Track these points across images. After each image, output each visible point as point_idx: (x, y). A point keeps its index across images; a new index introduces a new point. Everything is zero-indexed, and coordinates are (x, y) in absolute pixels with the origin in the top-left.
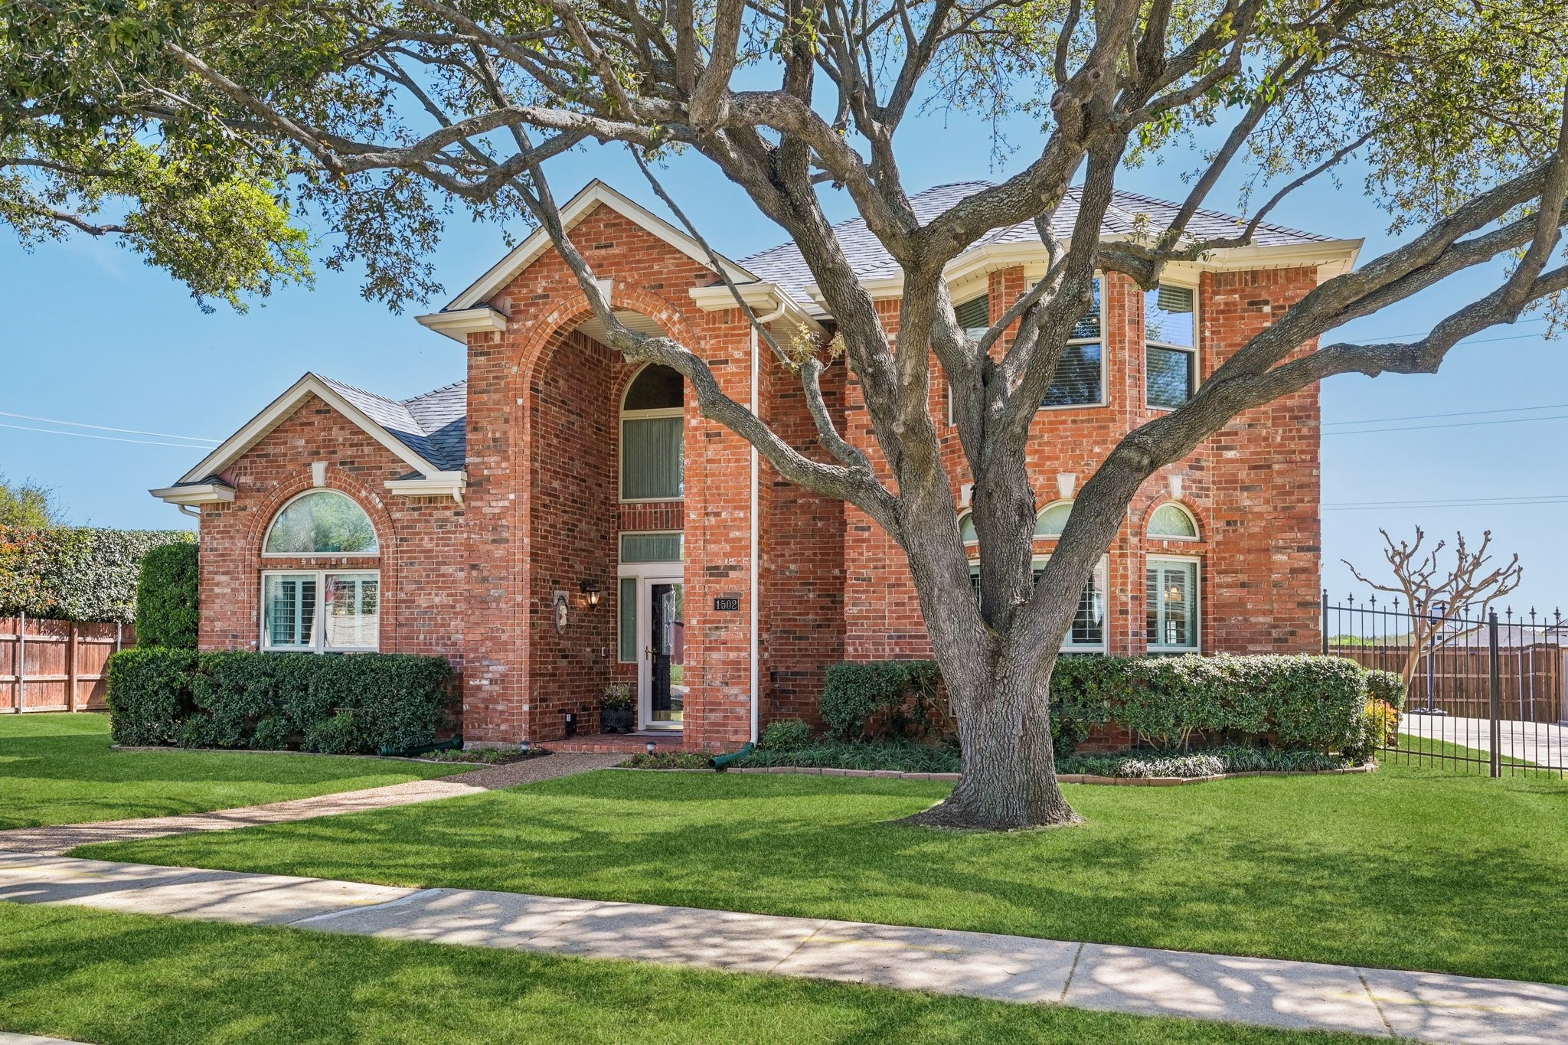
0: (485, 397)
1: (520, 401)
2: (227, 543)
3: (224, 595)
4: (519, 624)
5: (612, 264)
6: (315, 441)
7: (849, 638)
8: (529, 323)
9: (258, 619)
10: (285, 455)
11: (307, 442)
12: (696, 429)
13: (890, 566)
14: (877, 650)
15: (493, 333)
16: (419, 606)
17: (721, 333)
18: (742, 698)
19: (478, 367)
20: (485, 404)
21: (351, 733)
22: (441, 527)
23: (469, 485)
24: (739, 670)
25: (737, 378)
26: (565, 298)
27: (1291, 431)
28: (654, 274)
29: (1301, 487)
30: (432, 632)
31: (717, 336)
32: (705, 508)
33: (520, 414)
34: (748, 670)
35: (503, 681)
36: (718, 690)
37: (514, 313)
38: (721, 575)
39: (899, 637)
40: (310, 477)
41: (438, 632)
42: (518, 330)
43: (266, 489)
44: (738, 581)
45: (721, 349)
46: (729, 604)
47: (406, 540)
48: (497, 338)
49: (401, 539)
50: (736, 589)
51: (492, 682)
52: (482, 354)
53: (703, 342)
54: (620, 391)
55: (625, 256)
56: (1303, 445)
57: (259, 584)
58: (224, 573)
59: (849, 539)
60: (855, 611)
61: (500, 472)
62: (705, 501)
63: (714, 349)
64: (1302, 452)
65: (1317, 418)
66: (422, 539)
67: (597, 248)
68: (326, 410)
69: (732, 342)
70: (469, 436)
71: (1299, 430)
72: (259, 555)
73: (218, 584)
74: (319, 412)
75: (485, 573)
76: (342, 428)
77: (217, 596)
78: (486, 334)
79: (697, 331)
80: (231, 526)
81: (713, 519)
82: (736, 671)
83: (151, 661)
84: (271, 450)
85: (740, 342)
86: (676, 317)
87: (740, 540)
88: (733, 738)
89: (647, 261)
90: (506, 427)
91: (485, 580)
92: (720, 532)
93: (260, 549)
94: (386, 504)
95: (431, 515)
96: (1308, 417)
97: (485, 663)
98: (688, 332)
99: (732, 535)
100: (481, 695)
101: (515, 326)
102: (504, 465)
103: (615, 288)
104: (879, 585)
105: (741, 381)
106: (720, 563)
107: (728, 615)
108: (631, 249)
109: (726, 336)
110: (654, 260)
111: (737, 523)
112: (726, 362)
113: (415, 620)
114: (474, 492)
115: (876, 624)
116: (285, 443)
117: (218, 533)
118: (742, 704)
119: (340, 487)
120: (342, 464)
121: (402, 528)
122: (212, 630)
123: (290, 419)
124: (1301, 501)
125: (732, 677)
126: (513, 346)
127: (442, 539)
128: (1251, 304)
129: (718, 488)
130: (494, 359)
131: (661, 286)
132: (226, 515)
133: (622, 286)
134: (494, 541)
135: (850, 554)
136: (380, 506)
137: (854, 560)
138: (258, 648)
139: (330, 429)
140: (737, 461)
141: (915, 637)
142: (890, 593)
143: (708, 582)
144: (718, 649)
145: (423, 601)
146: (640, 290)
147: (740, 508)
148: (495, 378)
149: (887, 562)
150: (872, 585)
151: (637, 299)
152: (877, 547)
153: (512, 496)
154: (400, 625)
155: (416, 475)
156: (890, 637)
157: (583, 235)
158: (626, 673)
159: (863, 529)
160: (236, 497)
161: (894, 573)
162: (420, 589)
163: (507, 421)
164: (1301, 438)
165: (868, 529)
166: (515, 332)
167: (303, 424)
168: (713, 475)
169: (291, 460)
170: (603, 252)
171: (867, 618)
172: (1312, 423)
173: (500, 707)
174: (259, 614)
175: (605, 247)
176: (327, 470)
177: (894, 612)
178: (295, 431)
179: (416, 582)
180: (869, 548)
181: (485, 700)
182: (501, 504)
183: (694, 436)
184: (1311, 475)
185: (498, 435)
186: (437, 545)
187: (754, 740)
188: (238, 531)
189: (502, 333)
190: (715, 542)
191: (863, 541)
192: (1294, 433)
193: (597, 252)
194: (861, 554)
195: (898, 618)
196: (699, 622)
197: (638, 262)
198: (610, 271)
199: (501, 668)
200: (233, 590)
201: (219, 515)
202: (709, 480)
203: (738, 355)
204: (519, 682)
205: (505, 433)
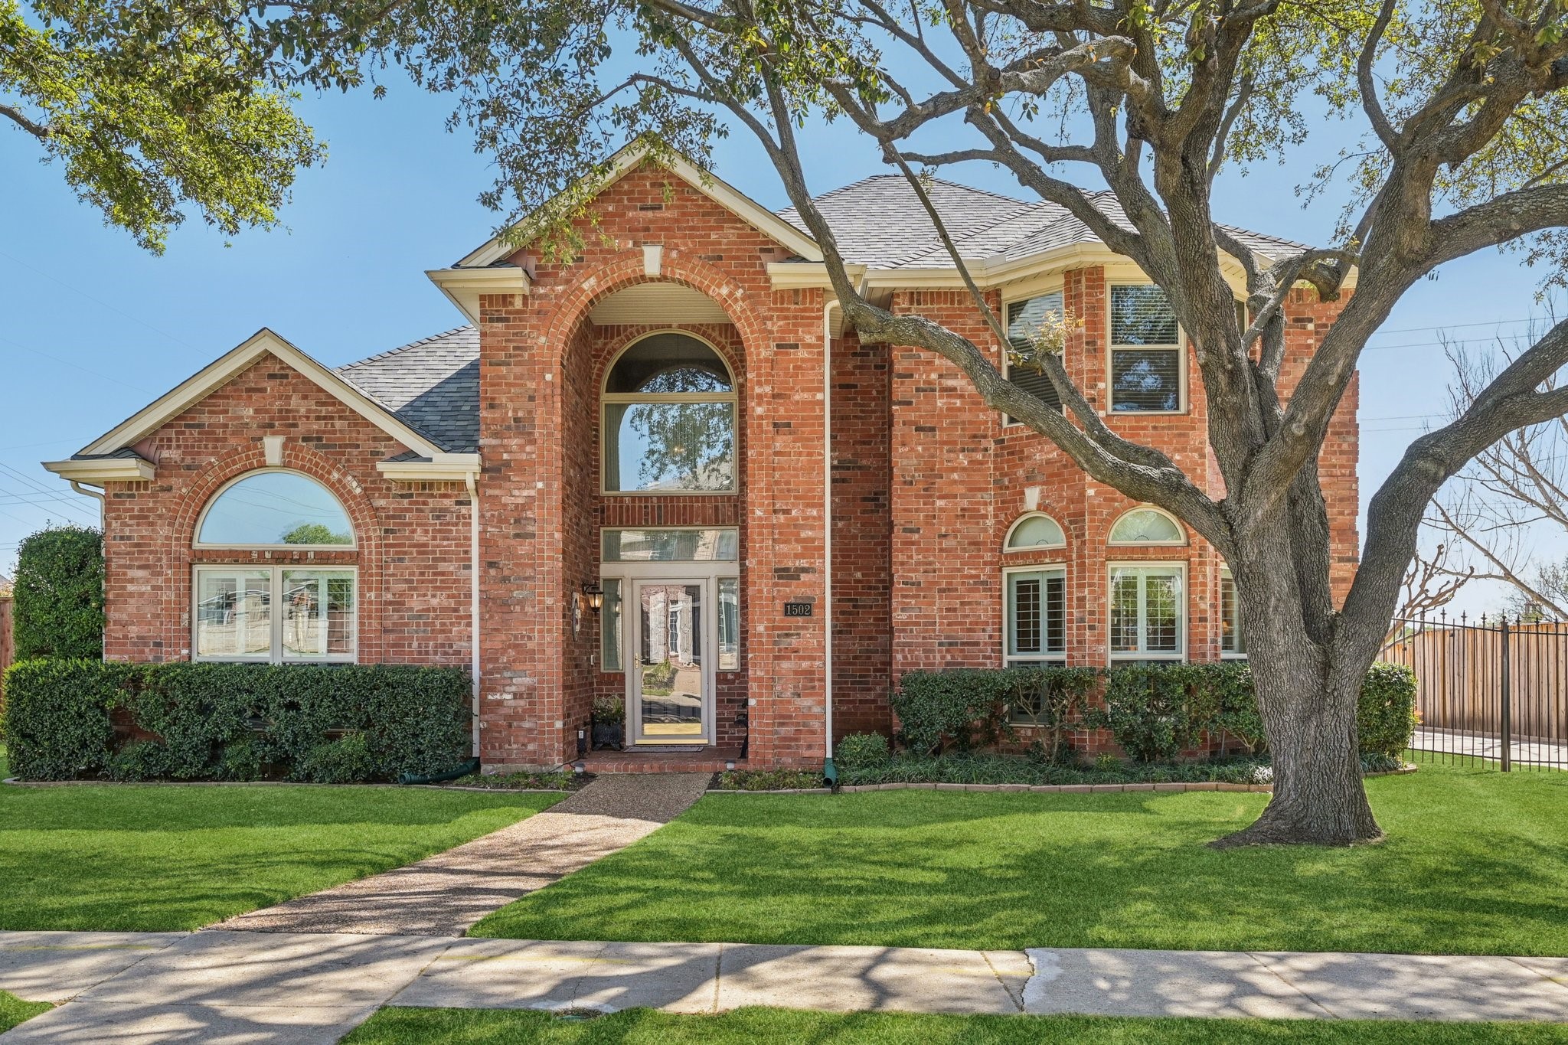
0: (504, 369)
1: (549, 377)
2: (145, 531)
3: (141, 594)
4: (549, 631)
5: (661, 229)
6: (267, 412)
7: (898, 644)
8: (560, 288)
9: (190, 623)
10: (226, 426)
11: (256, 411)
12: (761, 417)
13: (940, 570)
14: (927, 658)
15: (512, 296)
16: (411, 609)
17: (791, 314)
18: (816, 710)
19: (494, 335)
20: (504, 377)
21: (361, 758)
22: (438, 517)
23: (484, 470)
24: (812, 680)
25: (809, 365)
26: (605, 261)
27: (1332, 446)
28: (713, 243)
29: (1341, 500)
30: (429, 639)
31: (786, 318)
32: (774, 504)
33: (548, 391)
34: (823, 680)
35: (530, 695)
36: (789, 702)
37: (538, 275)
38: (792, 578)
39: (950, 644)
40: (262, 454)
41: (435, 639)
42: (546, 295)
43: (199, 467)
44: (811, 585)
45: (790, 332)
46: (799, 609)
47: (392, 532)
48: (518, 303)
49: (386, 531)
50: (809, 593)
51: (515, 696)
52: (499, 320)
53: (769, 323)
54: (601, 370)
55: (677, 221)
56: (1343, 459)
57: (190, 581)
58: (140, 567)
59: (897, 540)
60: (904, 616)
61: (524, 457)
62: (773, 497)
63: (783, 332)
64: (1342, 466)
65: (1356, 434)
66: (413, 532)
67: (642, 209)
68: (283, 374)
69: (803, 325)
70: (483, 414)
71: (1340, 446)
72: (190, 546)
73: (132, 581)
74: (272, 376)
75: (506, 572)
76: (305, 397)
77: (131, 595)
78: (504, 297)
79: (763, 311)
80: (150, 510)
81: (782, 517)
82: (809, 680)
83: (72, 675)
84: (205, 419)
85: (812, 325)
86: (739, 293)
87: (813, 540)
88: (807, 753)
89: (703, 229)
90: (531, 405)
91: (505, 579)
92: (788, 533)
93: (191, 539)
94: (365, 489)
95: (425, 503)
96: (1348, 433)
97: (507, 674)
98: (752, 310)
99: (803, 535)
100: (503, 711)
101: (541, 291)
102: (528, 449)
103: (665, 256)
104: (930, 589)
105: (813, 369)
106: (790, 564)
107: (800, 620)
108: (684, 214)
109: (796, 318)
110: (712, 228)
111: (810, 522)
112: (796, 346)
113: (406, 625)
114: (491, 478)
115: (927, 631)
116: (226, 412)
117: (132, 517)
118: (816, 717)
119: (302, 468)
120: (305, 439)
121: (387, 517)
122: (125, 637)
123: (233, 383)
124: (1342, 513)
125: (805, 688)
126: (539, 313)
127: (440, 531)
128: (1297, 320)
129: (788, 483)
130: (514, 326)
131: (720, 258)
132: (142, 496)
133: (674, 254)
134: (517, 536)
135: (898, 557)
136: (358, 491)
137: (902, 564)
138: (190, 658)
139: (289, 398)
140: (810, 454)
141: (968, 644)
142: (941, 598)
143: (775, 585)
144: (789, 658)
145: (415, 603)
146: (695, 261)
147: (813, 506)
148: (515, 348)
149: (938, 566)
150: (922, 590)
151: (692, 270)
152: (927, 550)
153: (540, 485)
154: (386, 631)
155: (410, 455)
156: (940, 644)
157: (626, 193)
158: (612, 684)
159: (911, 531)
160: (156, 475)
161: (944, 577)
162: (410, 589)
163: (532, 398)
164: (1342, 453)
165: (918, 530)
166: (541, 297)
167: (249, 390)
168: (782, 469)
169: (233, 433)
170: (650, 214)
171: (917, 624)
172: (1351, 439)
173: (527, 725)
174: (190, 617)
175: (653, 208)
176: (285, 446)
177: (945, 617)
178: (239, 398)
179: (407, 581)
180: (919, 551)
181: (507, 717)
182: (525, 493)
183: (760, 426)
184: (1350, 489)
185: (520, 414)
186: (434, 538)
187: (829, 755)
188: (160, 516)
189: (525, 297)
190: (785, 542)
191: (913, 543)
192: (1335, 448)
193: (642, 214)
194: (911, 557)
195: (949, 624)
196: (767, 628)
197: (693, 228)
198: (659, 237)
199: (527, 680)
200: (154, 588)
201: (133, 496)
202: (777, 475)
203: (810, 339)
204: (550, 695)
205: (530, 412)
